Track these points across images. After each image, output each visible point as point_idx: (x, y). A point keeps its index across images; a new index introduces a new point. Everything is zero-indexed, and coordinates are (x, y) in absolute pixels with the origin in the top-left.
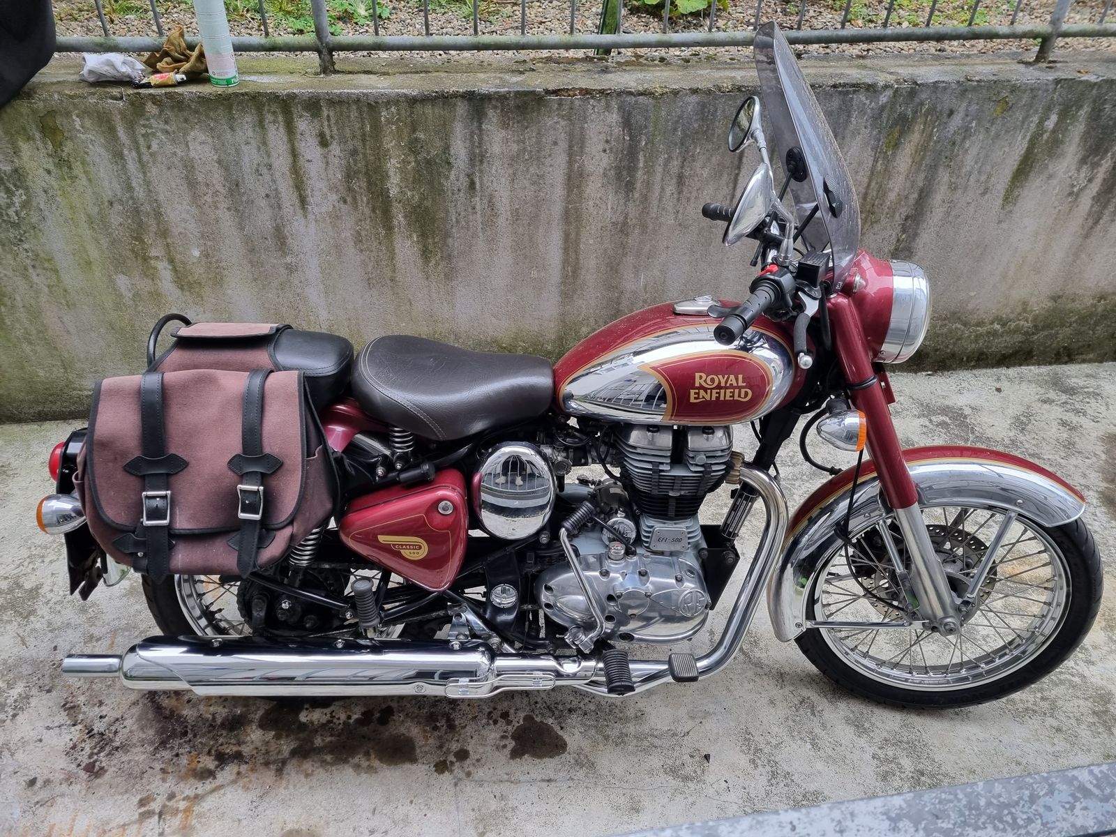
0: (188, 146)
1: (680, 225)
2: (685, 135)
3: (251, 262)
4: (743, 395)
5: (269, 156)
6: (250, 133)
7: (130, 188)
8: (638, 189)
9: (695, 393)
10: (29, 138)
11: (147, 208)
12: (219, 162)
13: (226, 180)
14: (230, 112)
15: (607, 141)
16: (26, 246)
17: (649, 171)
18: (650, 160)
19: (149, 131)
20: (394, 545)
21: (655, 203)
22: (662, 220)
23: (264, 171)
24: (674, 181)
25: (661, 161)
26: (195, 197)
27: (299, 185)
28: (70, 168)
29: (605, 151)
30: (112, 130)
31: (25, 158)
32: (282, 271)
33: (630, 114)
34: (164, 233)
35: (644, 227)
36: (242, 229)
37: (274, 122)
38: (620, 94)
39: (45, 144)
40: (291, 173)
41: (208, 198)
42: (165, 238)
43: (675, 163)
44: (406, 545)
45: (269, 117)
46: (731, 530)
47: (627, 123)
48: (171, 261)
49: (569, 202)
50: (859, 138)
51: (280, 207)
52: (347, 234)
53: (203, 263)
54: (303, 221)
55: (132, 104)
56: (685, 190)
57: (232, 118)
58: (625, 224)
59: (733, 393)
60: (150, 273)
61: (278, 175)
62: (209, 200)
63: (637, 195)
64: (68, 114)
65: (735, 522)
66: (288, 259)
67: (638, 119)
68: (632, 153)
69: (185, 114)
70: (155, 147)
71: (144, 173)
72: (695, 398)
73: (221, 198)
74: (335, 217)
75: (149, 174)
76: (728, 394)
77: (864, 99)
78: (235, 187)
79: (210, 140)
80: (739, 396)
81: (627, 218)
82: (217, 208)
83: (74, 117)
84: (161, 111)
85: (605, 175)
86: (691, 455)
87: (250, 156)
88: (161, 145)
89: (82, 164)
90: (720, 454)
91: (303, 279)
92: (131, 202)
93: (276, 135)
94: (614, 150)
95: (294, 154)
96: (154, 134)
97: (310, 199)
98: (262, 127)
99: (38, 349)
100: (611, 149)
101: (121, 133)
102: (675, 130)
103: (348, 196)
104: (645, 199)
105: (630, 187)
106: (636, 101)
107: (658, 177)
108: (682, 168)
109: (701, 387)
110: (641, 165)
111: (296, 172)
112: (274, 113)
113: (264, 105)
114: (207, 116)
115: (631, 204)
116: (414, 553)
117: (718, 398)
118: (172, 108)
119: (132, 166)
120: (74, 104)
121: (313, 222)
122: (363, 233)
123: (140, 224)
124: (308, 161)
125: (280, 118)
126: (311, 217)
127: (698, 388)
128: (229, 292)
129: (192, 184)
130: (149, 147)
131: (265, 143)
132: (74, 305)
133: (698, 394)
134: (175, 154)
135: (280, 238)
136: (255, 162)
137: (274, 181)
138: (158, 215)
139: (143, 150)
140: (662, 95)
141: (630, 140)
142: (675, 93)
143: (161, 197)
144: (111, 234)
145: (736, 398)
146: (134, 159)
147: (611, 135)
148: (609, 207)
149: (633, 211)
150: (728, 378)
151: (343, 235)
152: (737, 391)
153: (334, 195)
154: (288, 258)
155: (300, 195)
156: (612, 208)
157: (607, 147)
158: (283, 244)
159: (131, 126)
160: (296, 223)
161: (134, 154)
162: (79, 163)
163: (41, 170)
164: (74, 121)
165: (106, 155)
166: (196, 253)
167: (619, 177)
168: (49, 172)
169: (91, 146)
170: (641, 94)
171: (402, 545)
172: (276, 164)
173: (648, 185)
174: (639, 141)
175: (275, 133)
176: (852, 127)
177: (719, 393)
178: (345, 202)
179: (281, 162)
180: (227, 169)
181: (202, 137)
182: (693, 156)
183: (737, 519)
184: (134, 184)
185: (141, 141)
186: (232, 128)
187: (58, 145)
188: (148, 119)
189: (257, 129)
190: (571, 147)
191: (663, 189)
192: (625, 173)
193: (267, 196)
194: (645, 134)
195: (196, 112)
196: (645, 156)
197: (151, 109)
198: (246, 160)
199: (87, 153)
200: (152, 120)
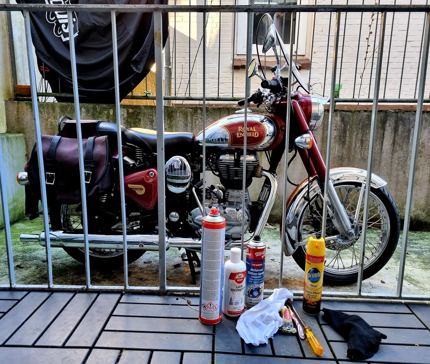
2: (363, 126)
8: (347, 144)
15: (336, 127)
17: (351, 137)
18: (351, 133)
21: (353, 149)
24: (360, 142)
25: (355, 133)
29: (335, 130)
30: (187, 117)
33: (344, 117)
35: (349, 158)
38: (341, 111)
39: (168, 121)
43: (360, 135)
47: (343, 120)
49: (322, 147)
56: (364, 146)
58: (342, 157)
63: (346, 146)
64: (177, 112)
67: (346, 119)
68: (344, 131)
70: (197, 123)
81: (343, 154)
84: (201, 112)
85: (335, 138)
94: (338, 130)
101: (189, 118)
102: (359, 124)
104: (349, 148)
105: (344, 143)
106: (346, 114)
107: (354, 140)
108: (362, 137)
110: (348, 135)
115: (344, 149)
134: (202, 125)
139: (194, 124)
140: (355, 112)
141: (344, 126)
142: (359, 111)
146: (190, 126)
147: (337, 124)
149: (345, 152)
156: (337, 150)
159: (192, 116)
161: (191, 125)
167: (340, 139)
168: (166, 129)
170: (347, 111)
173: (350, 143)
174: (347, 127)
181: (211, 120)
182: (366, 133)
188: (197, 114)
190: (323, 128)
191: (356, 145)
192: (342, 138)
194: (349, 125)
196: (349, 132)
199: (178, 124)
200: (198, 115)
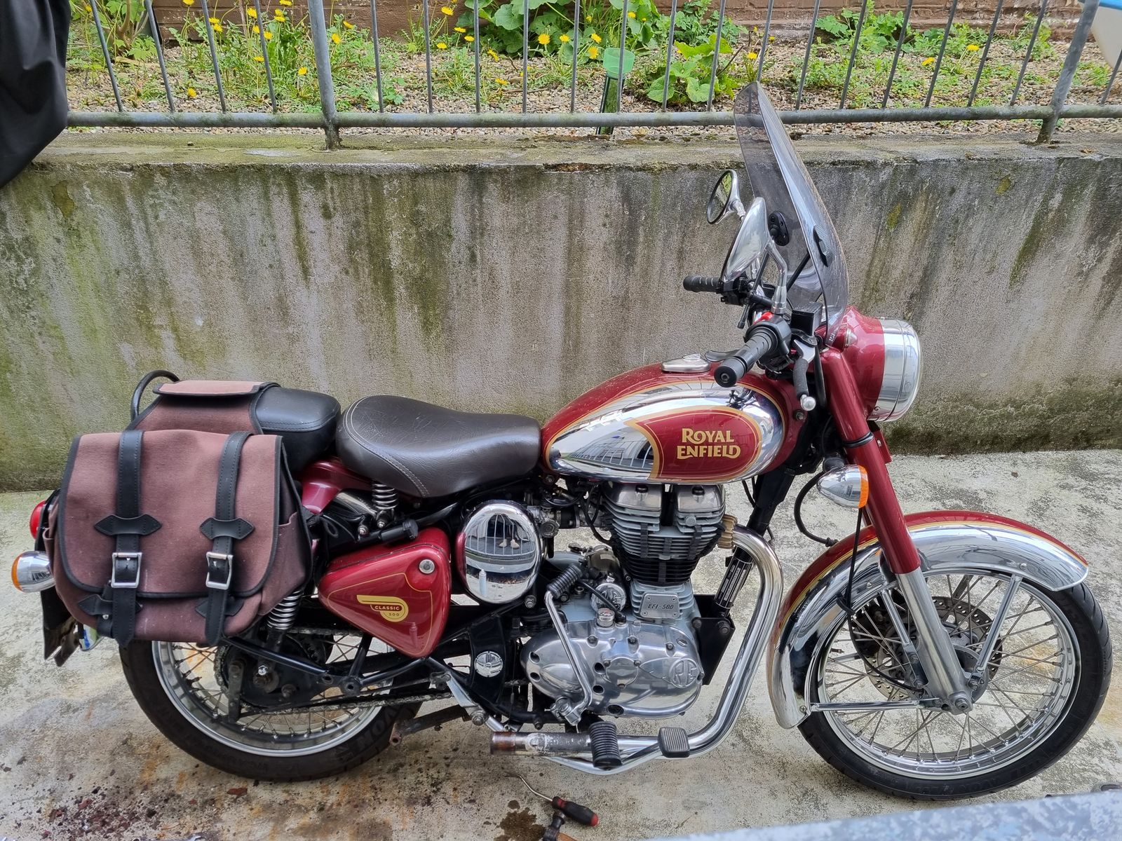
0: (194, 217)
1: (682, 300)
2: (685, 211)
3: (253, 331)
4: (731, 452)
5: (273, 227)
6: (255, 205)
7: (136, 257)
8: (638, 263)
9: (683, 450)
10: (41, 208)
11: (152, 276)
12: (225, 232)
13: (231, 250)
14: (236, 184)
15: (607, 216)
16: (33, 313)
17: (649, 245)
18: (650, 233)
19: (157, 202)
20: (374, 606)
21: (656, 277)
22: (664, 295)
23: (268, 241)
24: (675, 255)
25: (661, 235)
26: (200, 267)
27: (302, 257)
28: (79, 237)
29: (604, 225)
30: (121, 200)
31: (36, 227)
32: (284, 341)
33: (629, 189)
34: (169, 302)
35: (645, 301)
36: (246, 299)
37: (279, 194)
38: (619, 169)
39: (56, 213)
40: (295, 244)
41: (213, 268)
42: (170, 307)
43: (676, 237)
44: (386, 606)
45: (274, 189)
46: (725, 599)
47: (626, 198)
48: (175, 330)
49: (570, 276)
50: (860, 215)
51: (282, 278)
52: (349, 305)
53: (206, 332)
54: (305, 292)
55: (142, 175)
56: (686, 265)
57: (238, 190)
58: (626, 298)
59: (721, 449)
60: (154, 342)
61: (281, 245)
62: (214, 270)
63: (637, 269)
64: (79, 184)
65: (730, 590)
66: (290, 330)
67: (637, 193)
68: (632, 228)
69: (193, 185)
70: (162, 217)
71: (151, 243)
72: (683, 455)
73: (225, 268)
74: (337, 288)
75: (155, 244)
76: (716, 451)
77: (863, 176)
78: (239, 257)
79: (216, 211)
80: (728, 453)
81: (627, 292)
82: (221, 277)
83: (85, 187)
84: (170, 182)
85: (605, 249)
86: (681, 517)
87: (255, 227)
88: (168, 215)
89: (91, 233)
90: (710, 515)
91: (304, 350)
92: (137, 271)
93: (281, 205)
94: (614, 224)
95: (298, 225)
96: (161, 205)
97: (313, 270)
98: (267, 199)
99: (41, 416)
100: (611, 224)
101: (130, 202)
102: (675, 205)
103: (350, 267)
104: (646, 273)
105: (630, 260)
106: (635, 178)
107: (659, 251)
108: (682, 243)
109: (688, 443)
110: (641, 239)
111: (299, 242)
112: (279, 185)
113: (269, 178)
114: (214, 188)
115: (631, 278)
116: (394, 615)
117: (706, 454)
118: (180, 179)
119: (139, 236)
120: (85, 174)
121: (316, 292)
122: (365, 304)
123: (146, 293)
124: (311, 232)
125: (285, 190)
126: (313, 287)
127: (684, 444)
128: (231, 361)
129: (197, 253)
130: (156, 217)
131: (269, 215)
132: (78, 372)
133: (685, 450)
134: (181, 224)
135: (283, 309)
136: (260, 233)
137: (277, 252)
138: (163, 283)
139: (151, 220)
140: (661, 170)
141: (630, 214)
142: (674, 169)
143: (167, 266)
144: (116, 302)
145: (724, 454)
146: (141, 229)
147: (611, 209)
148: (610, 281)
149: (634, 286)
150: (716, 433)
151: (345, 306)
152: (725, 447)
153: (336, 266)
154: (290, 328)
155: (303, 266)
156: (613, 282)
157: (607, 221)
158: (285, 314)
159: (139, 196)
160: (298, 294)
161: (142, 224)
162: (88, 232)
163: (51, 239)
164: (84, 191)
165: (116, 225)
166: (200, 322)
167: (619, 251)
168: (58, 241)
169: (100, 216)
170: (639, 169)
171: (382, 606)
172: (280, 235)
173: (648, 259)
174: (639, 216)
175: (279, 204)
176: (852, 205)
177: (707, 450)
178: (347, 273)
179: (285, 233)
180: (232, 239)
181: (208, 208)
182: (693, 231)
183: (731, 587)
184: (141, 254)
185: (149, 211)
186: (237, 200)
187: (68, 214)
188: (157, 190)
189: (262, 200)
190: (570, 221)
191: (663, 264)
192: (625, 247)
193: (271, 266)
194: (645, 209)
195: (204, 183)
196: (645, 231)
197: (160, 180)
198: (251, 230)
199: (96, 223)
200: (160, 191)
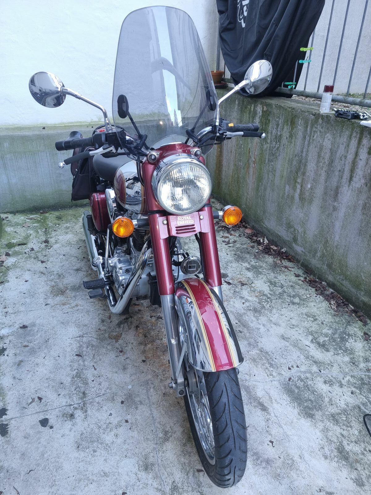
0: (324, 140)
3: (323, 198)
5: (347, 152)
6: (345, 140)
7: (302, 152)
10: (287, 125)
11: (303, 161)
12: (331, 149)
13: (330, 158)
14: (342, 128)
16: (272, 163)
19: (316, 130)
23: (343, 159)
26: (318, 162)
27: (352, 171)
28: (292, 138)
30: (307, 127)
31: (284, 132)
32: (331, 208)
36: (326, 182)
37: (356, 137)
40: (352, 163)
41: (321, 164)
42: (304, 176)
45: (354, 134)
48: (302, 186)
51: (342, 178)
54: (347, 187)
55: (316, 118)
57: (342, 131)
60: (294, 189)
61: (347, 162)
64: (299, 118)
66: (335, 204)
69: (329, 125)
70: (315, 137)
71: (308, 147)
73: (325, 166)
74: (360, 191)
78: (331, 162)
79: (331, 139)
82: (322, 169)
84: (322, 123)
89: (295, 138)
91: (337, 216)
92: (300, 157)
93: (354, 143)
95: (357, 154)
97: (354, 179)
103: (369, 183)
112: (357, 133)
113: (354, 128)
114: (334, 128)
118: (326, 122)
119: (306, 143)
120: (302, 114)
121: (351, 190)
122: (368, 205)
123: (300, 167)
124: (360, 159)
126: (351, 187)
128: (312, 208)
129: (319, 156)
131: (348, 146)
132: (274, 191)
134: (319, 142)
135: (337, 192)
136: (342, 154)
137: (345, 165)
138: (306, 165)
139: (312, 137)
143: (309, 159)
144: (291, 168)
146: (308, 140)
151: (359, 202)
153: (363, 180)
155: (351, 175)
158: (337, 195)
159: (312, 126)
160: (344, 188)
164: (299, 121)
165: (302, 136)
166: (309, 186)
168: (287, 138)
169: (299, 132)
172: (348, 157)
178: (366, 185)
179: (350, 157)
180: (332, 153)
181: (329, 137)
185: (313, 133)
186: (340, 136)
187: (293, 129)
188: (317, 125)
189: (348, 139)
193: (340, 171)
195: (332, 126)
197: (320, 121)
198: (339, 151)
